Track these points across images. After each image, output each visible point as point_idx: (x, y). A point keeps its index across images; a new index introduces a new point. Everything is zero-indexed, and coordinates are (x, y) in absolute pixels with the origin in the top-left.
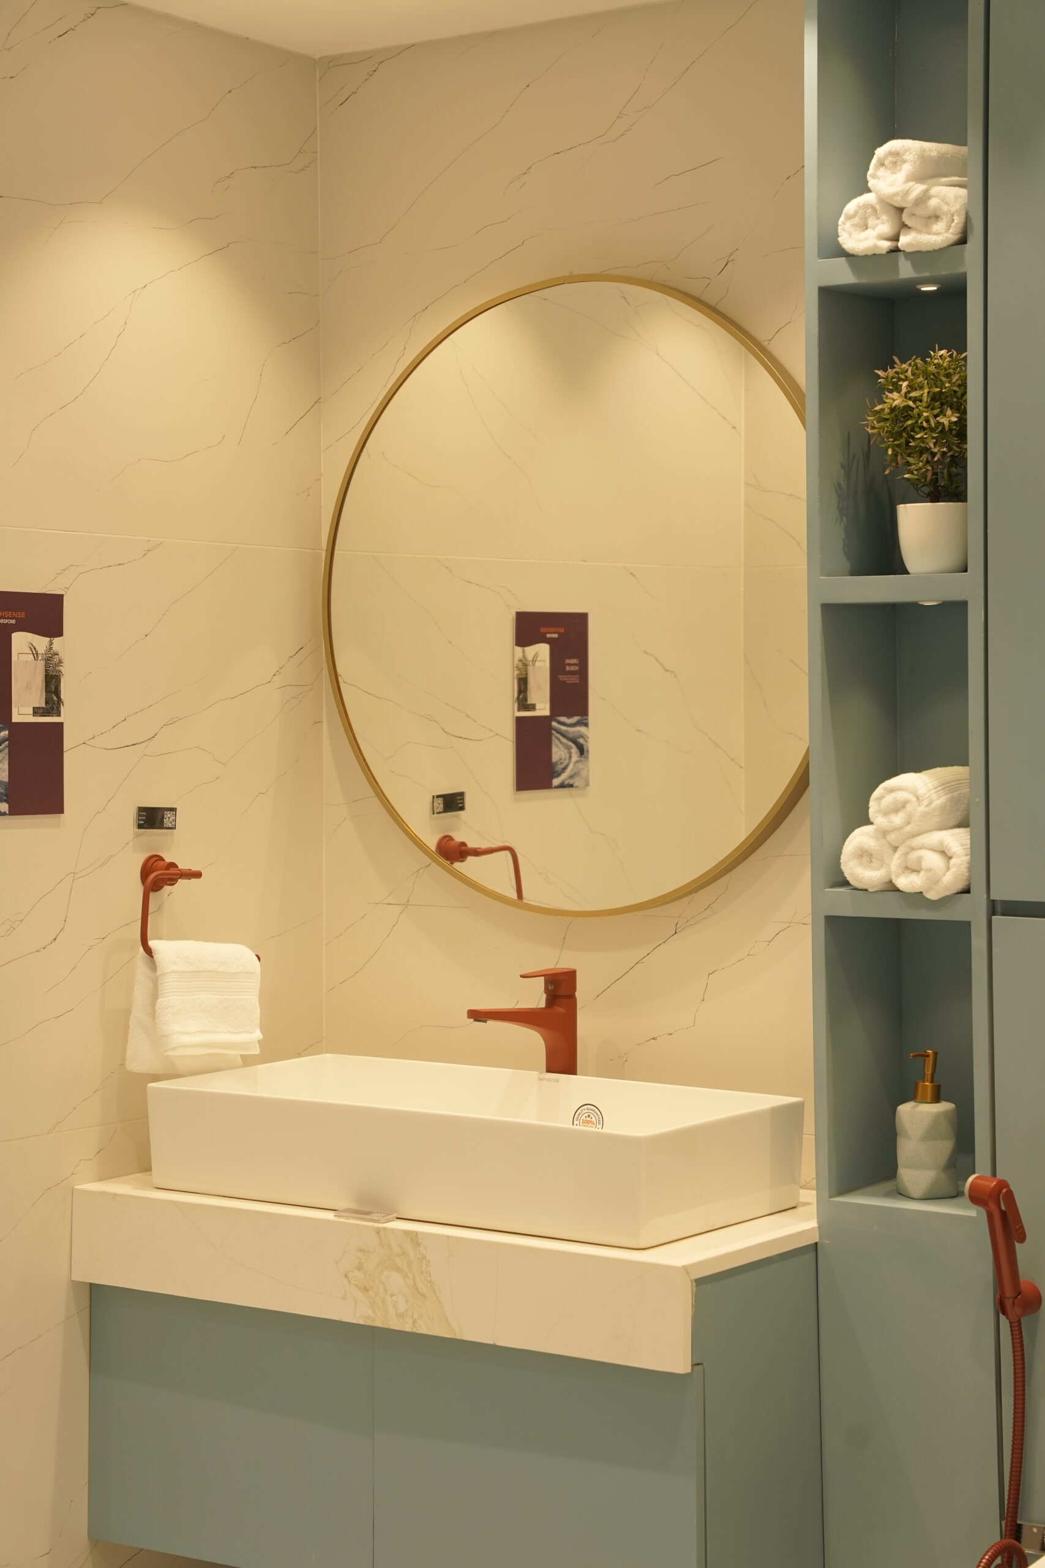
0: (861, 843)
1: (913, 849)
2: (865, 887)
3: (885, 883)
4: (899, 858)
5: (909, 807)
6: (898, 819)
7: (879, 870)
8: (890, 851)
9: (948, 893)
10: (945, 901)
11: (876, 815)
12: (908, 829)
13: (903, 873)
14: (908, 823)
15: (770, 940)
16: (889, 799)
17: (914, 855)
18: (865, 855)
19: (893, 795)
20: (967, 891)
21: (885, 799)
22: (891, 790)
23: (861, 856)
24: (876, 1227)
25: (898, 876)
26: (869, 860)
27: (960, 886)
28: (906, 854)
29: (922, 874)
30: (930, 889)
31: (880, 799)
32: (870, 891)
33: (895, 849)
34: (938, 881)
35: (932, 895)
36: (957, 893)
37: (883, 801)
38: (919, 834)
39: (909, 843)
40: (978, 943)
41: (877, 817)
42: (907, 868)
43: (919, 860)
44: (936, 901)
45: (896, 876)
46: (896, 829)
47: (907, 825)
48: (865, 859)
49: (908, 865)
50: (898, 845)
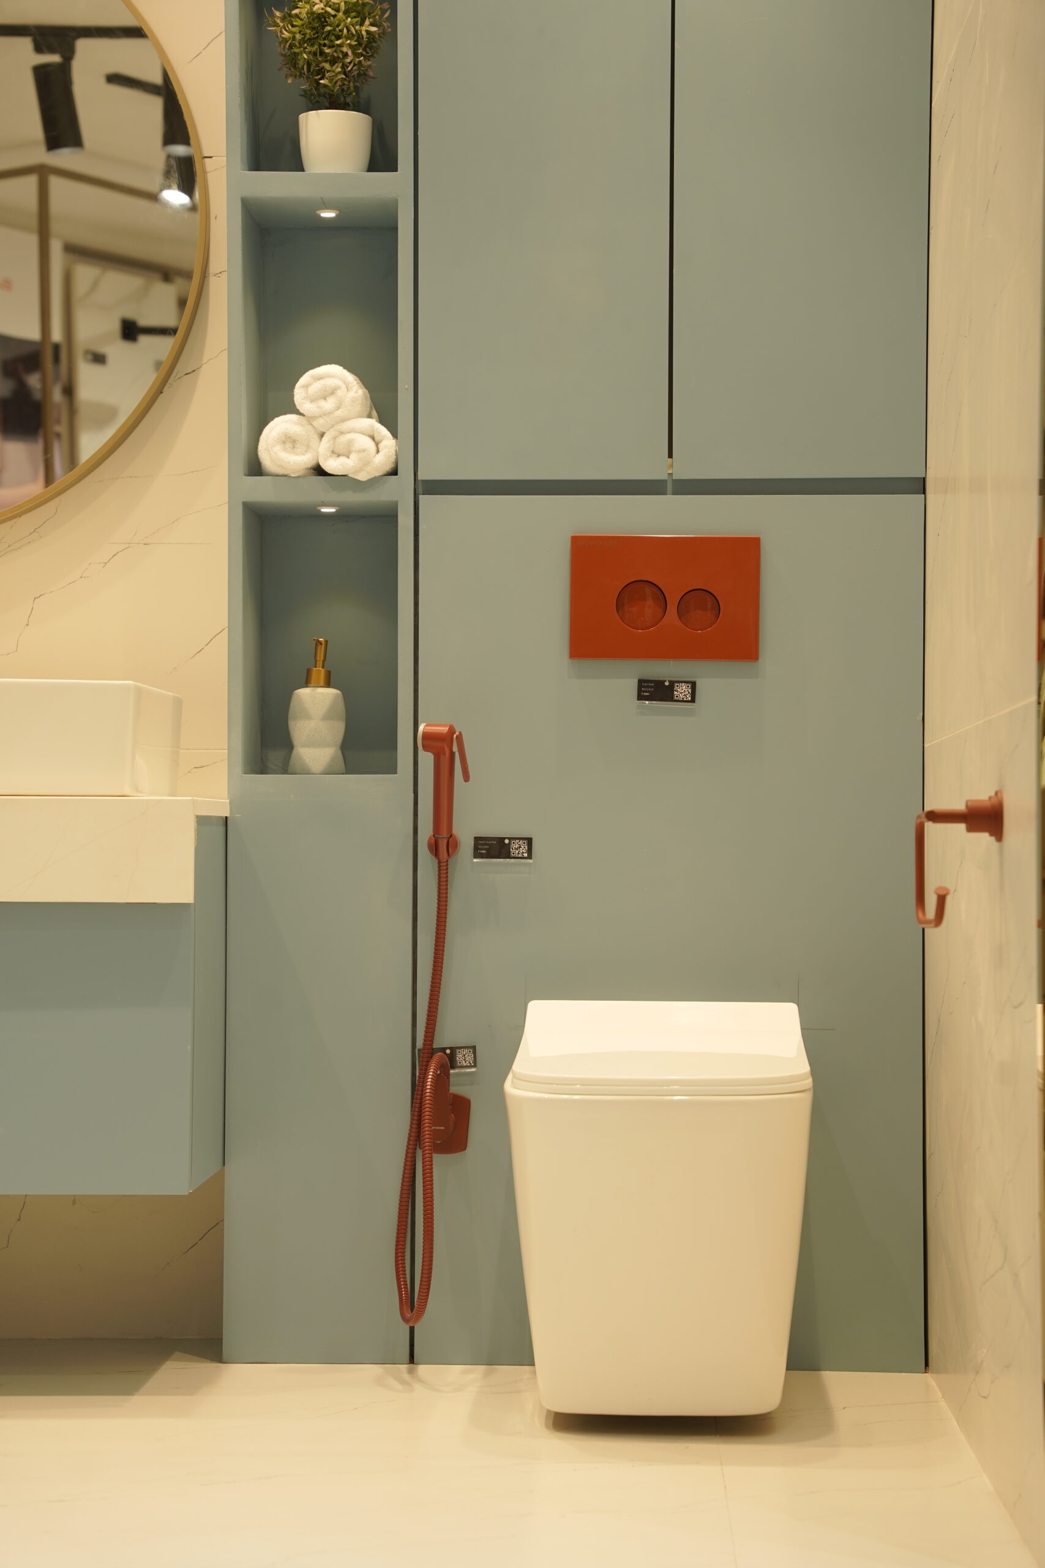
0: (286, 429)
1: (342, 433)
2: (286, 472)
3: (308, 468)
4: (328, 442)
5: (339, 393)
6: (328, 405)
7: (304, 454)
8: (316, 437)
9: (377, 474)
10: (373, 482)
11: (304, 401)
12: (339, 413)
13: (331, 456)
14: (338, 408)
15: (106, 562)
16: (317, 386)
17: (344, 439)
18: (290, 441)
19: (322, 382)
20: (394, 472)
21: (312, 386)
22: (319, 378)
23: (284, 442)
24: (292, 796)
25: (326, 459)
26: (292, 446)
27: (388, 467)
28: (335, 438)
29: (353, 456)
30: (361, 470)
31: (306, 386)
32: (293, 475)
33: (322, 435)
34: (369, 462)
35: (363, 477)
36: (385, 475)
37: (310, 388)
38: (349, 419)
39: (340, 427)
40: (405, 521)
41: (304, 403)
42: (333, 452)
43: (350, 443)
44: (362, 481)
45: (325, 459)
46: (325, 415)
47: (338, 410)
48: (289, 445)
49: (335, 450)
50: (324, 431)
